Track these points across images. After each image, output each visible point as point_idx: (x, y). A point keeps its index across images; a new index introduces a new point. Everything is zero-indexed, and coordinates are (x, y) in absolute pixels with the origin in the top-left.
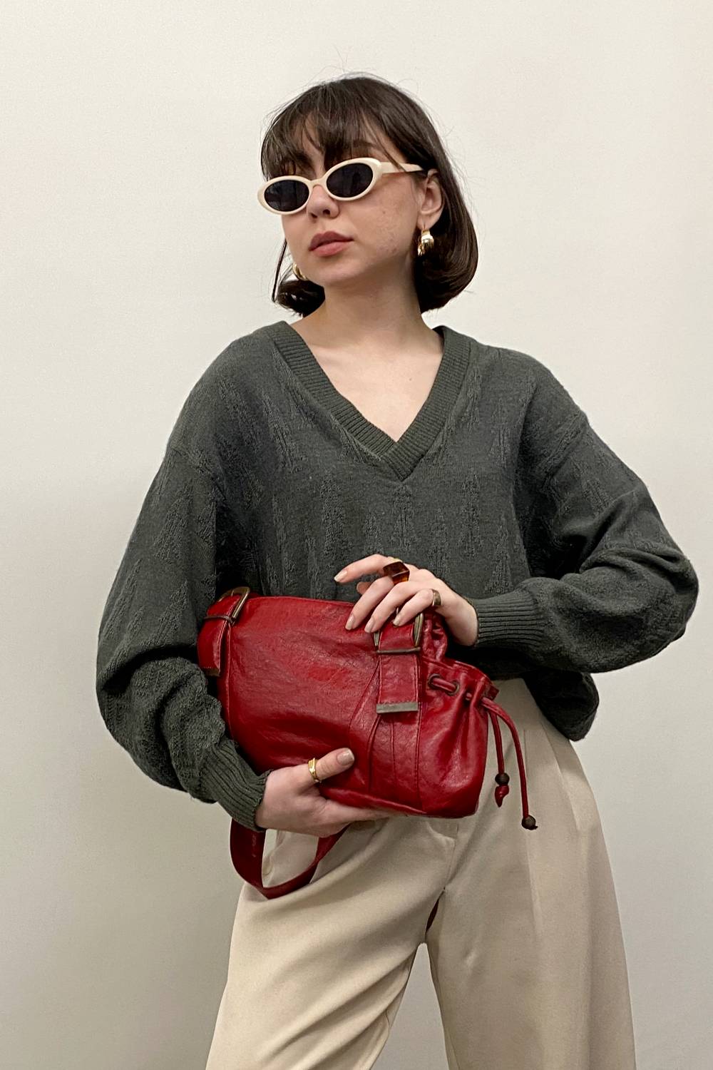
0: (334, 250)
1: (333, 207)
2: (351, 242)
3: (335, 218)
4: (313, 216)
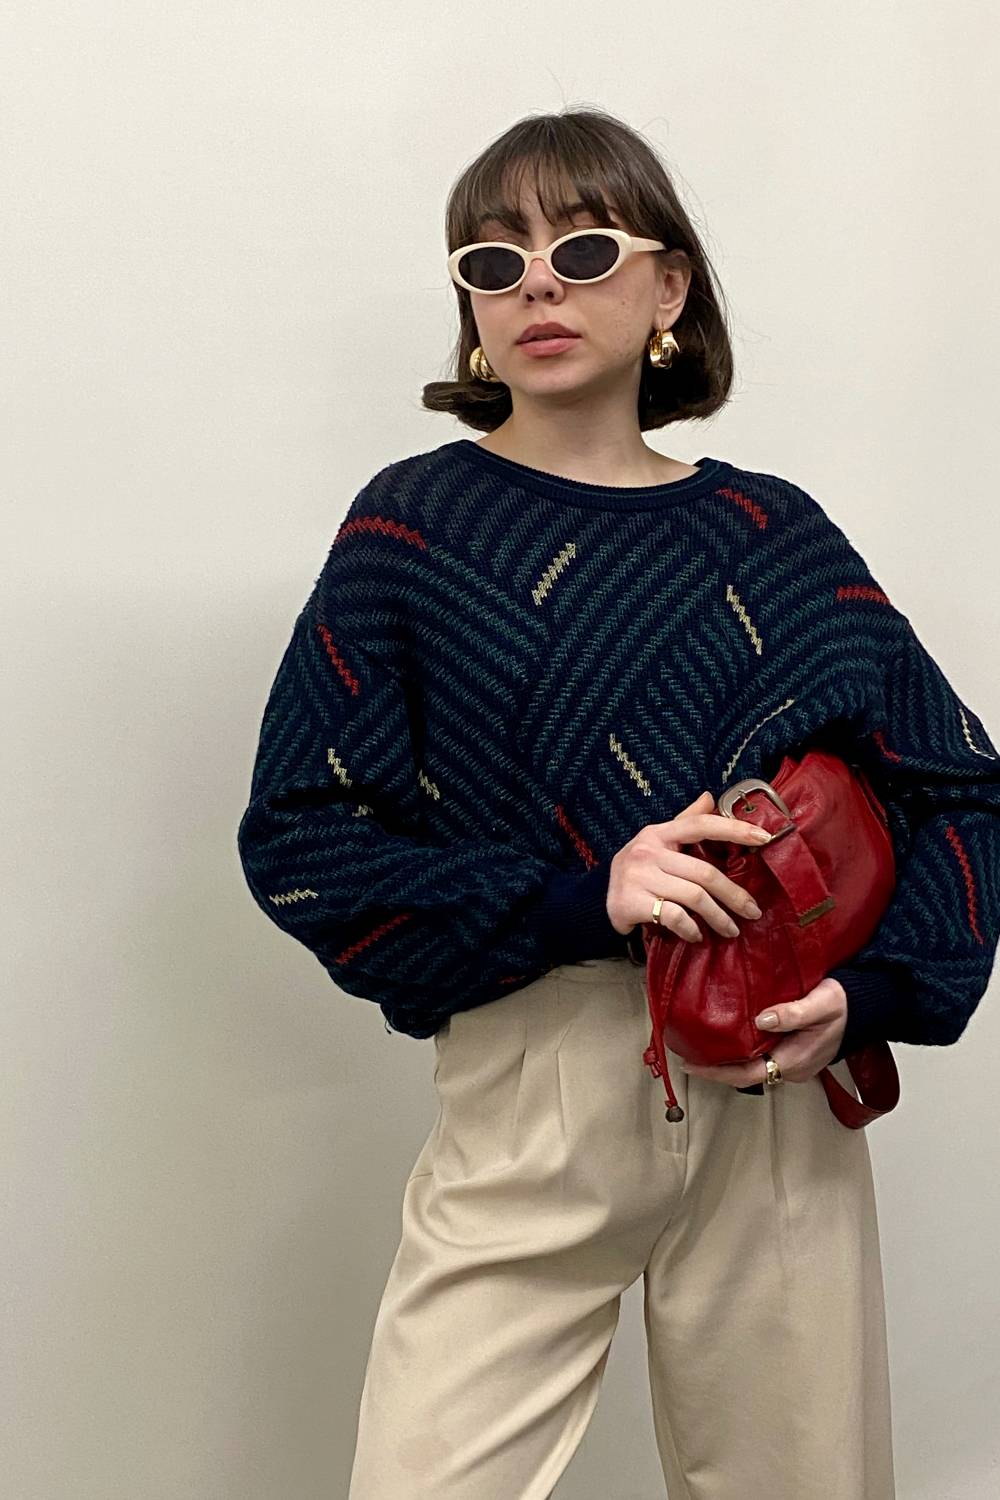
0: (556, 348)
1: (558, 289)
2: (579, 340)
3: (558, 304)
4: (530, 298)
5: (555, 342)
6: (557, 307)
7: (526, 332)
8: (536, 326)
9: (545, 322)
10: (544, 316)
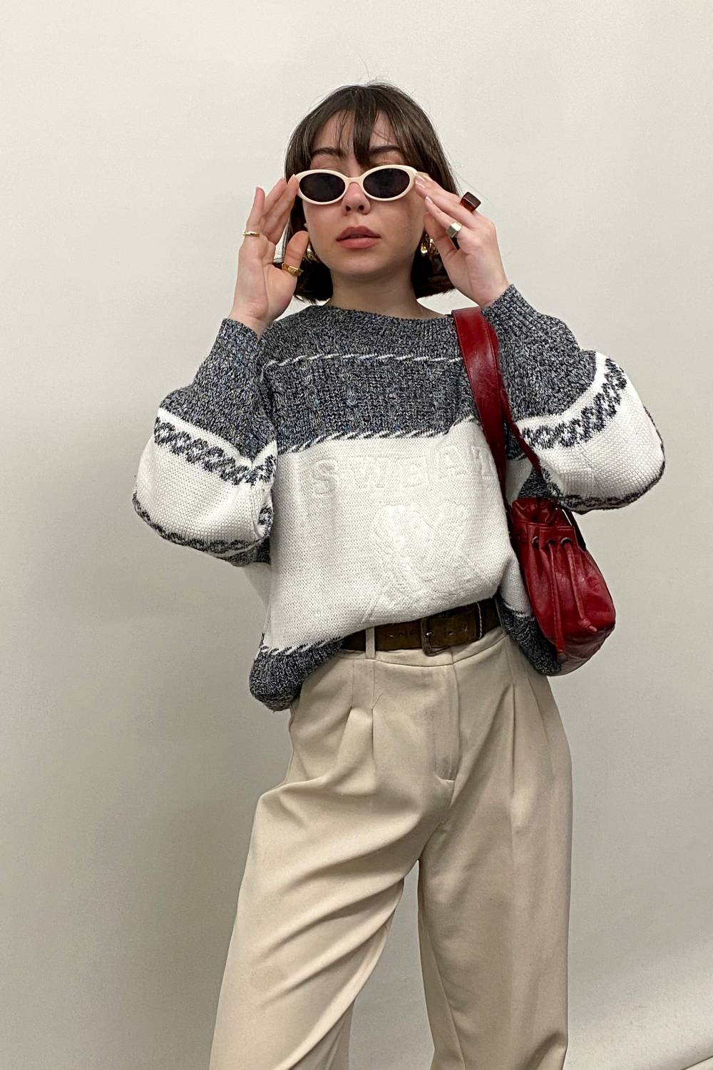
0: (365, 244)
1: (367, 203)
2: (379, 239)
3: (366, 214)
4: (348, 209)
5: (364, 240)
6: (365, 217)
7: (344, 233)
8: (351, 228)
9: (357, 226)
10: (357, 223)
